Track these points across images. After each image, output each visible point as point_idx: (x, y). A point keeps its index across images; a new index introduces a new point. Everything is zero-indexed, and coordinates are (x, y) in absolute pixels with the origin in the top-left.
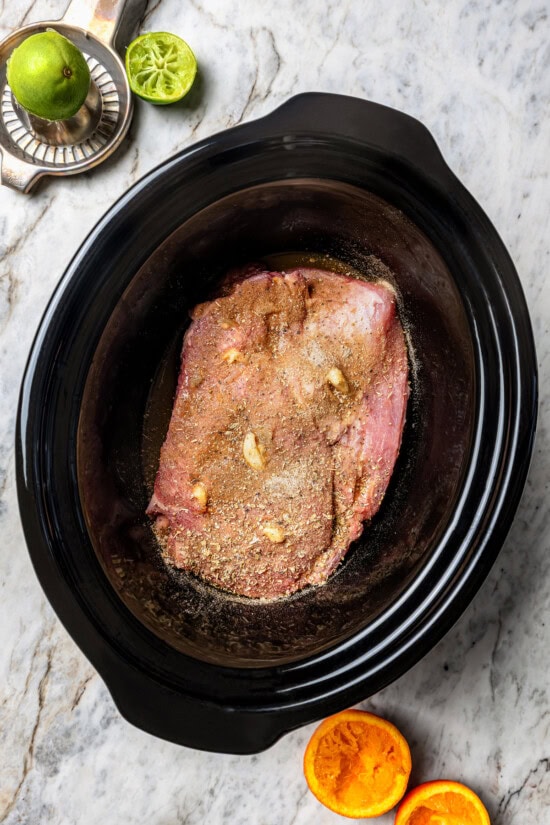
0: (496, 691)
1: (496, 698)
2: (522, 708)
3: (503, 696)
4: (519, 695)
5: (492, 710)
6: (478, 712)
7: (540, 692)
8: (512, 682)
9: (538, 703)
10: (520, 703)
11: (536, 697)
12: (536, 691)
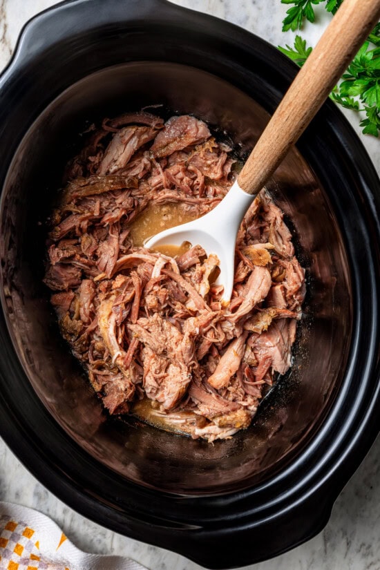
0: (328, 544)
1: (328, 552)
2: (350, 560)
3: (334, 549)
4: (348, 549)
5: (324, 561)
6: (311, 563)
7: (367, 545)
8: (343, 537)
9: (365, 556)
10: (349, 555)
11: (363, 550)
12: (363, 544)
